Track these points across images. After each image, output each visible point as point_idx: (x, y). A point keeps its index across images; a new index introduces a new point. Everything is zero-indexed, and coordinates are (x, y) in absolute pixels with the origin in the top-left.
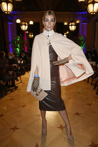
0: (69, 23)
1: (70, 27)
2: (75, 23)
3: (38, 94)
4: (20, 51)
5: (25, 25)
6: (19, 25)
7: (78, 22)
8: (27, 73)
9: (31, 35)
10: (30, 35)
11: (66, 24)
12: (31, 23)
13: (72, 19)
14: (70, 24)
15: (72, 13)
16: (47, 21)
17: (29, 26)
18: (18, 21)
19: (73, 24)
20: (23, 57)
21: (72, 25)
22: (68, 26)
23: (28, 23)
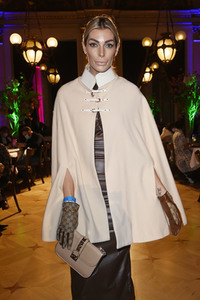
0: (155, 42)
1: (160, 52)
2: (173, 39)
3: (76, 253)
4: (19, 122)
5: (35, 49)
6: (19, 50)
7: (180, 37)
8: (38, 183)
9: (55, 74)
10: (52, 76)
11: (147, 43)
12: (52, 42)
13: (165, 30)
14: (160, 44)
15: (163, 12)
16: (93, 45)
17: (47, 51)
18: (16, 39)
19: (168, 42)
20: (27, 137)
21: (164, 47)
22: (154, 48)
23: (44, 43)
